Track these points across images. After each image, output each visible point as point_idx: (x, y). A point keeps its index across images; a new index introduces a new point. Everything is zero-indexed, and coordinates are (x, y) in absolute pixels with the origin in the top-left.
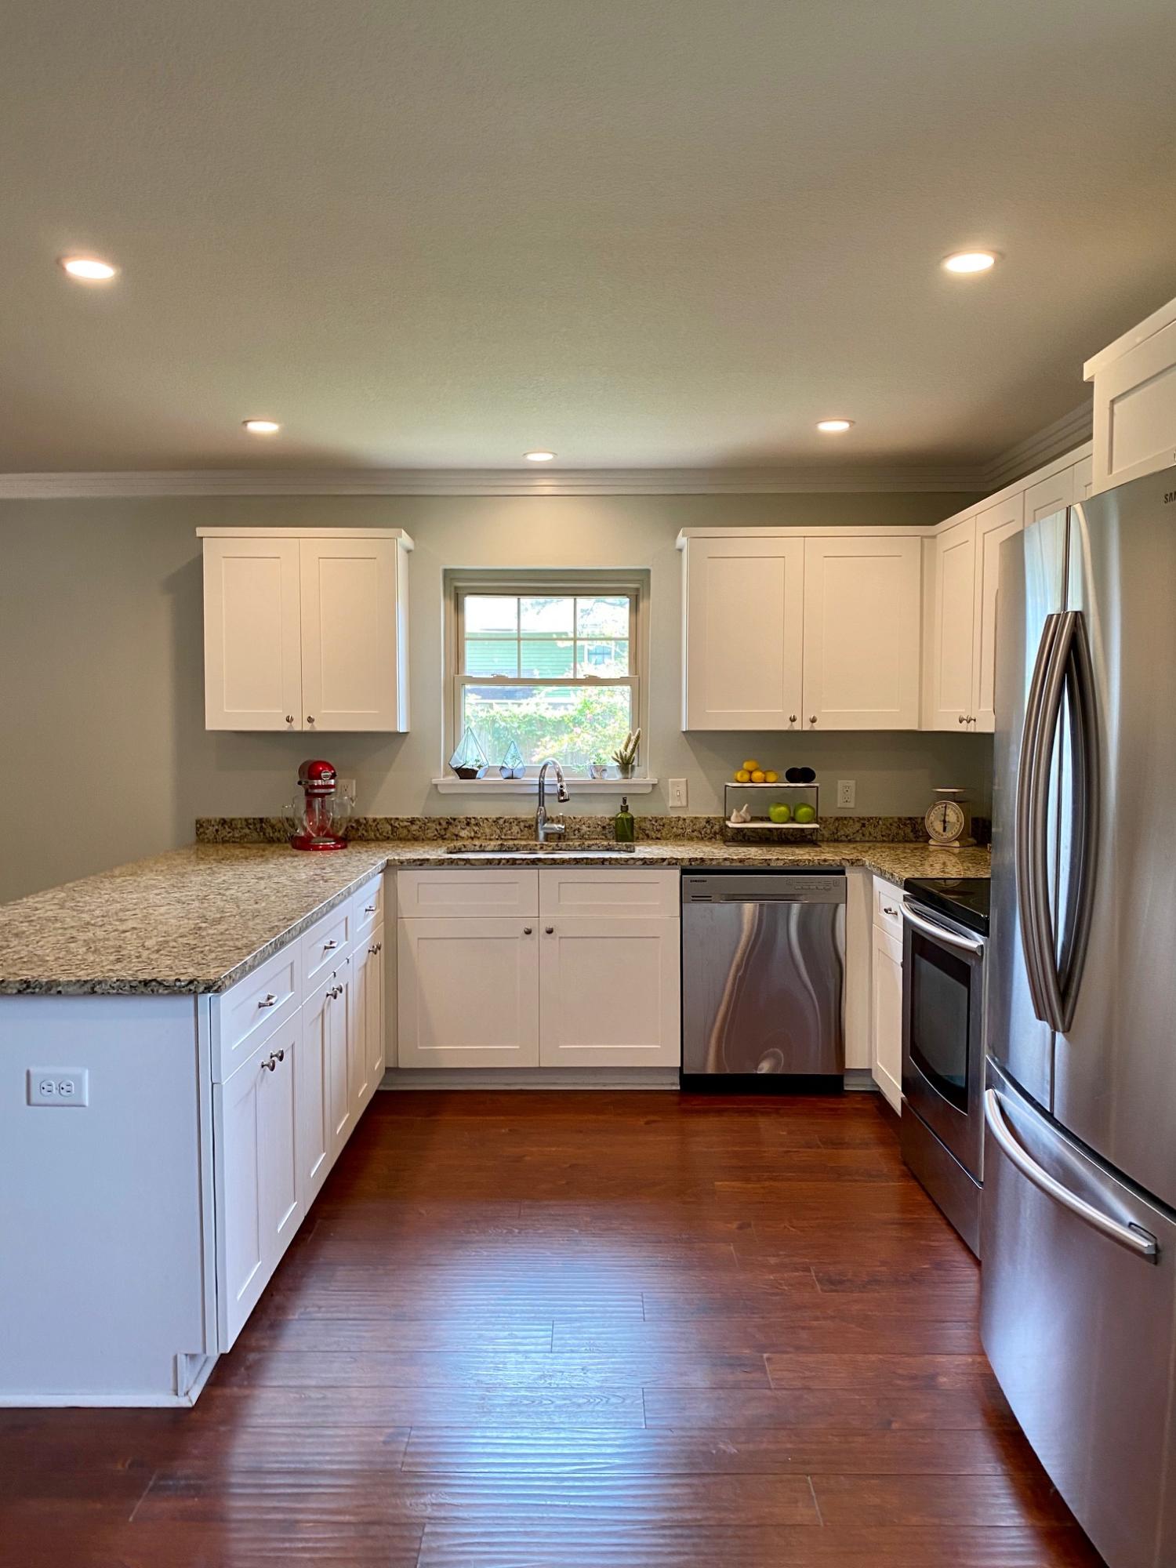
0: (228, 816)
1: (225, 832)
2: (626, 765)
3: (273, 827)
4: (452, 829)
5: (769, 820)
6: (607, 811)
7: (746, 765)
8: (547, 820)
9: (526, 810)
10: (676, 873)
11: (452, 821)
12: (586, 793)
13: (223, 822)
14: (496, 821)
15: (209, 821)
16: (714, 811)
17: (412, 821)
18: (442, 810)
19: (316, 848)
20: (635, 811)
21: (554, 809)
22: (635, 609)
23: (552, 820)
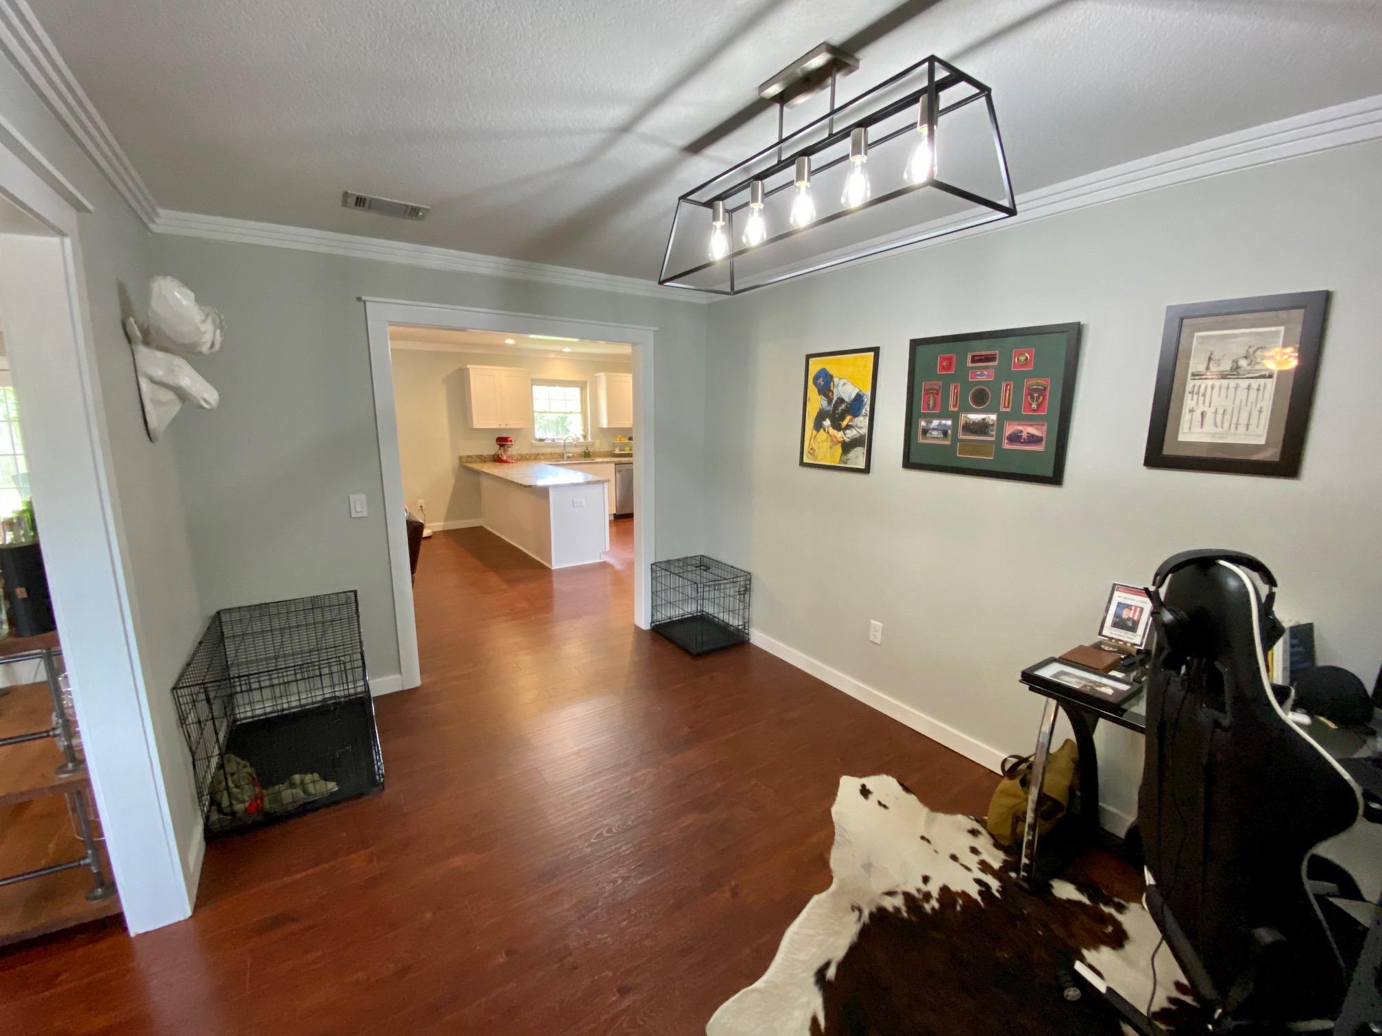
0: (470, 454)
1: (469, 459)
2: (585, 437)
3: (485, 458)
4: (539, 457)
5: (624, 451)
6: (579, 450)
7: (620, 436)
8: (566, 453)
9: (557, 450)
10: (614, 465)
11: (538, 454)
12: (571, 445)
13: (469, 456)
14: (551, 454)
15: (464, 456)
16: (606, 448)
17: (527, 454)
18: (535, 451)
19: (509, 463)
20: (590, 449)
21: (568, 449)
22: (582, 391)
23: (569, 453)
